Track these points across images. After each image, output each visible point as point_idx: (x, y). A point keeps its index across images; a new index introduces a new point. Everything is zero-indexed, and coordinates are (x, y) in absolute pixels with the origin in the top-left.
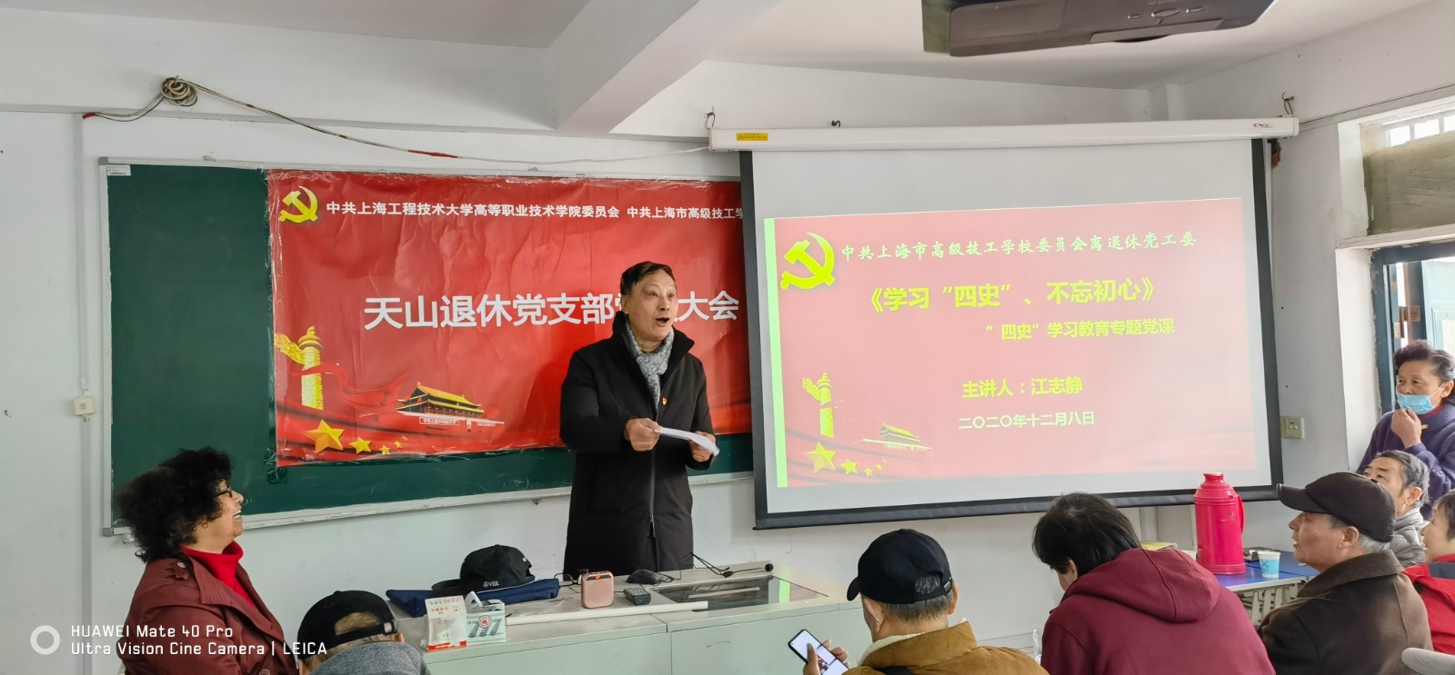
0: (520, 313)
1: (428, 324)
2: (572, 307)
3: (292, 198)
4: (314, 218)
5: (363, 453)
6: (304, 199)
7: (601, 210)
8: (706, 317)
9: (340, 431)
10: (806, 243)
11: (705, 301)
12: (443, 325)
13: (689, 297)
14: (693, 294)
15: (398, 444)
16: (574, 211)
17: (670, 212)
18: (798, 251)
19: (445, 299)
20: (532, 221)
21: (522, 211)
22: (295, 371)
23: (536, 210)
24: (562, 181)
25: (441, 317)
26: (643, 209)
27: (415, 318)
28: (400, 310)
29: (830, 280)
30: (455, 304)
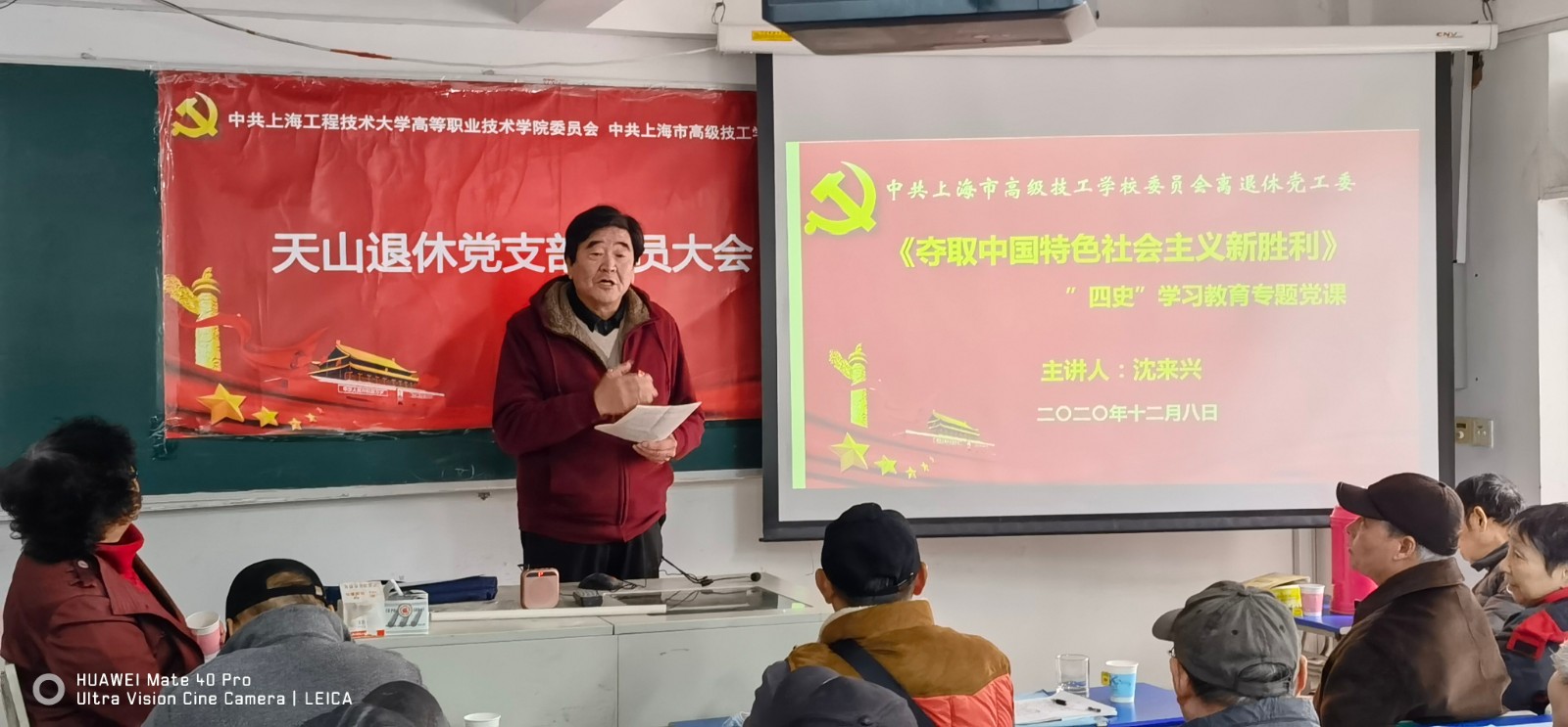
0: (468, 257)
1: (351, 268)
2: (535, 251)
3: (188, 106)
4: (213, 132)
5: (269, 426)
6: (202, 108)
7: (574, 127)
8: (709, 268)
9: (240, 398)
10: (840, 176)
11: (709, 246)
12: (370, 269)
13: (687, 241)
14: (692, 237)
15: (311, 417)
16: (540, 127)
17: (665, 130)
18: (829, 186)
19: (373, 236)
20: (483, 140)
21: (472, 127)
22: (188, 323)
23: (490, 126)
24: (526, 90)
25: (367, 257)
26: (630, 126)
27: (335, 260)
28: (316, 249)
29: (869, 225)
30: (386, 243)
